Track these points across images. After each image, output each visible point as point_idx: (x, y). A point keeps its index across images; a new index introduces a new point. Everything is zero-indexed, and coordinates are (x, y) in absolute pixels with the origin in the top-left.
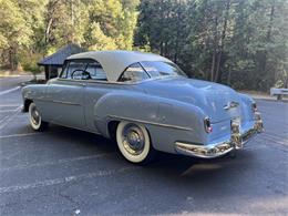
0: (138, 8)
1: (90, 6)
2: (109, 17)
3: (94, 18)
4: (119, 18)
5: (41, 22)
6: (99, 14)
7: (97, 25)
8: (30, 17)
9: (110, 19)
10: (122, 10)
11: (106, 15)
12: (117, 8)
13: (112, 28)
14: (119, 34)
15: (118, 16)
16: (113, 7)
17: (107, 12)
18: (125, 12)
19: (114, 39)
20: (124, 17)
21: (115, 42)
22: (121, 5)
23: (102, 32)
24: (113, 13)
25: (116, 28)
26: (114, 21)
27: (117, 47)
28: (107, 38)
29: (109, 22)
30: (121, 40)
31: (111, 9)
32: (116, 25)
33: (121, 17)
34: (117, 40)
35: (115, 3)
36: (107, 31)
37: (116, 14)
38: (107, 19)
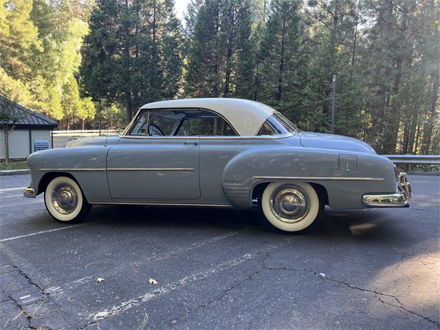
4: (33, 50)
9: (17, 51)
10: (39, 36)
11: (11, 42)
12: (30, 34)
13: (22, 65)
14: (36, 75)
15: (33, 46)
16: (23, 31)
17: (12, 38)
18: (45, 41)
19: (27, 84)
20: (42, 49)
21: (30, 88)
22: (37, 28)
23: (3, 69)
24: (23, 40)
25: (29, 64)
26: (26, 54)
27: (32, 96)
28: (14, 80)
29: (14, 54)
30: (39, 85)
31: (18, 33)
32: (28, 60)
33: (37, 48)
34: (33, 86)
35: (26, 24)
36: (11, 70)
37: (28, 42)
38: (12, 49)
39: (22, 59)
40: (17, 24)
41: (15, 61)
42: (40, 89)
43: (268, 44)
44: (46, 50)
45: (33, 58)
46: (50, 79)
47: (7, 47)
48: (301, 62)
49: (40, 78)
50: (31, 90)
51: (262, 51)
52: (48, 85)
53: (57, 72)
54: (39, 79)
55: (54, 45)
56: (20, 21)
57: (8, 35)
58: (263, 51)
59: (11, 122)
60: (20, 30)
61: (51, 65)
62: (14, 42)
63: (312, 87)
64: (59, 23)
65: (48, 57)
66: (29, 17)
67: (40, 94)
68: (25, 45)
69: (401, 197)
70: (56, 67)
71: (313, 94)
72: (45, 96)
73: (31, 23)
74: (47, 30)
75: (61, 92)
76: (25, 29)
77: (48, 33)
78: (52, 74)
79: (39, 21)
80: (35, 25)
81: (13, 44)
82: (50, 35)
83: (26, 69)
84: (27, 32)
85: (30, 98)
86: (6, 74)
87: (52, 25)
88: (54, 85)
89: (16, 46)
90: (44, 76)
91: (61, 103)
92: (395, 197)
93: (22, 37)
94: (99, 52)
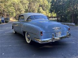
0: (51, 2)
2: (44, 5)
3: (40, 6)
4: (47, 6)
5: (27, 8)
6: (42, 5)
7: (41, 8)
8: (24, 7)
13: (45, 8)
16: (46, 3)
18: (49, 4)
49: (47, 10)
67: (47, 13)
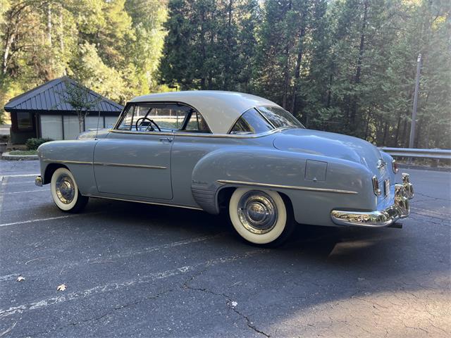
1: (81, 18)
3: (86, 36)
4: (127, 39)
6: (94, 30)
7: (92, 48)
9: (113, 40)
10: (132, 26)
11: (107, 32)
12: (124, 23)
13: (116, 54)
14: (128, 63)
15: (126, 35)
16: (118, 21)
17: (108, 29)
18: (137, 30)
19: (120, 72)
20: (135, 38)
21: (122, 75)
22: (131, 18)
23: (100, 59)
24: (118, 30)
25: (122, 53)
26: (120, 43)
27: (124, 83)
28: (109, 69)
29: (110, 44)
30: (131, 72)
31: (114, 23)
32: (122, 49)
33: (130, 37)
34: (125, 74)
35: (120, 14)
36: (108, 59)
37: (122, 32)
38: (109, 39)
39: (118, 48)
40: (113, 15)
41: (111, 50)
42: (132, 76)
43: (346, 21)
44: (138, 39)
45: (126, 47)
46: (140, 66)
47: (104, 37)
48: (385, 41)
49: (131, 65)
50: (123, 78)
51: (339, 29)
52: (138, 72)
53: (147, 59)
54: (131, 67)
55: (144, 33)
56: (116, 12)
57: (105, 26)
58: (341, 29)
59: (83, 109)
60: (115, 20)
61: (142, 53)
62: (110, 32)
63: (395, 69)
64: (151, 11)
65: (140, 45)
66: (123, 7)
67: (131, 81)
68: (120, 35)
69: (381, 217)
70: (146, 55)
71: (395, 77)
72: (136, 83)
73: (125, 14)
74: (140, 19)
75: (150, 79)
76: (120, 20)
77: (140, 22)
78: (142, 61)
79: (133, 11)
80: (129, 15)
81: (109, 34)
82: (141, 24)
83: (120, 57)
84: (122, 22)
85: (123, 85)
86: (102, 63)
87: (144, 14)
88: (144, 73)
89: (112, 36)
90: (135, 63)
91: (150, 89)
92: (374, 216)
93: (117, 27)
94: (175, 39)
